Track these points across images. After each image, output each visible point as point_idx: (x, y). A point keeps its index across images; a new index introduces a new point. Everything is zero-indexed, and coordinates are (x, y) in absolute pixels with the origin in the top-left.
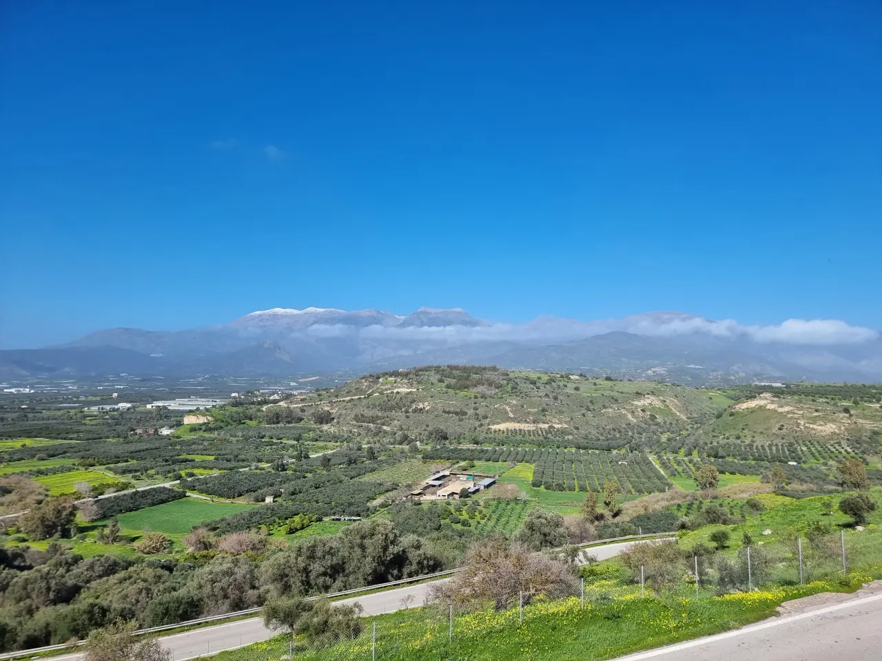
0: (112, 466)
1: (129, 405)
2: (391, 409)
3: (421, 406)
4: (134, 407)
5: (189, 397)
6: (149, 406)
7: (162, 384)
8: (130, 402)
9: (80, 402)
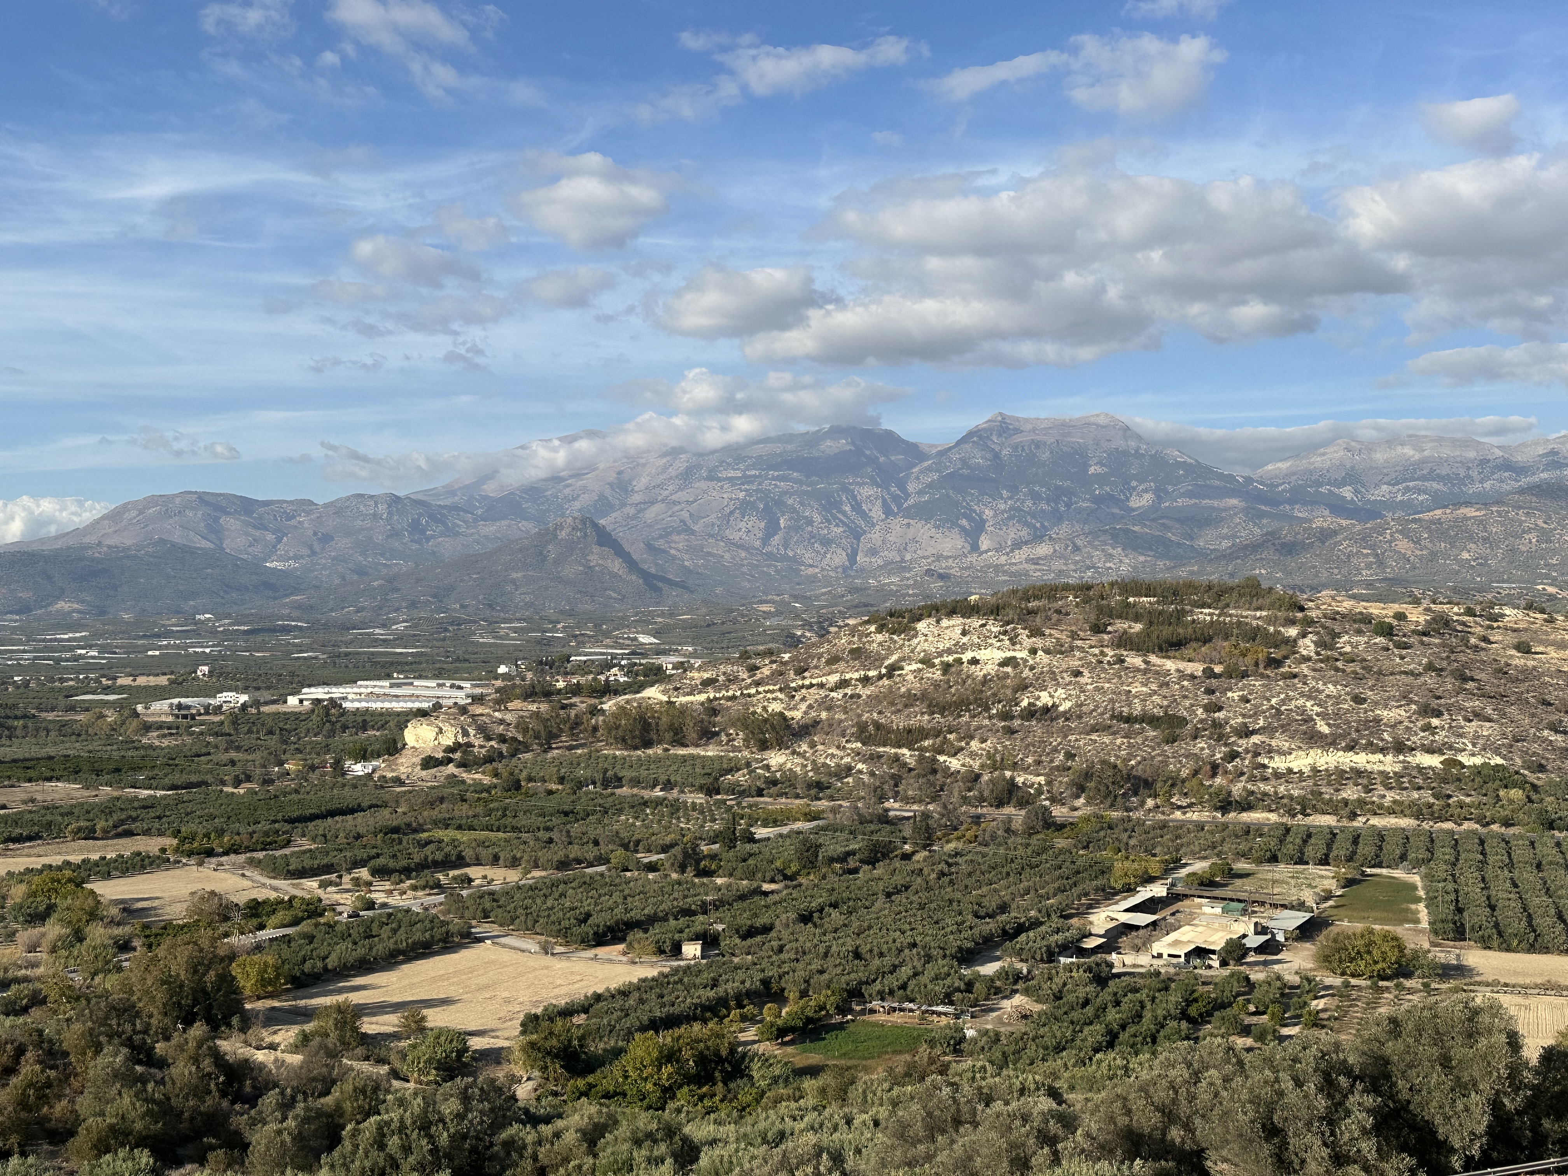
0: (260, 855)
1: (244, 698)
2: (960, 705)
3: (1045, 699)
4: (257, 703)
5: (389, 676)
6: (293, 701)
7: (306, 641)
8: (245, 690)
9: (122, 689)
